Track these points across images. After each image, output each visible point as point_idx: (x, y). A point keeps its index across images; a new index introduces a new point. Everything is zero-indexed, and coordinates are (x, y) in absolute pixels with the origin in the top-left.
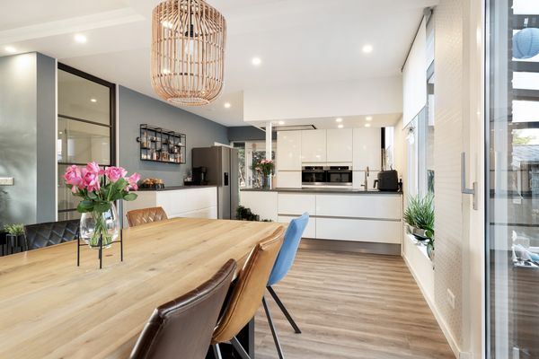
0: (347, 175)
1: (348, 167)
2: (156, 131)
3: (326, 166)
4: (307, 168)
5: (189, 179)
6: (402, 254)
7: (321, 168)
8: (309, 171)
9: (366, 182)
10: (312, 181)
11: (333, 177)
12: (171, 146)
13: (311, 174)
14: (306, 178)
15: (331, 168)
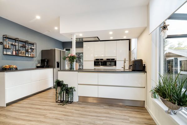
0: (114, 63)
1: (114, 59)
2: (16, 40)
3: (105, 59)
4: (97, 59)
5: (39, 65)
6: (146, 106)
7: (103, 59)
8: (98, 61)
9: (124, 66)
10: (99, 65)
11: (108, 63)
12: (27, 48)
13: (98, 62)
14: (96, 64)
15: (107, 59)
